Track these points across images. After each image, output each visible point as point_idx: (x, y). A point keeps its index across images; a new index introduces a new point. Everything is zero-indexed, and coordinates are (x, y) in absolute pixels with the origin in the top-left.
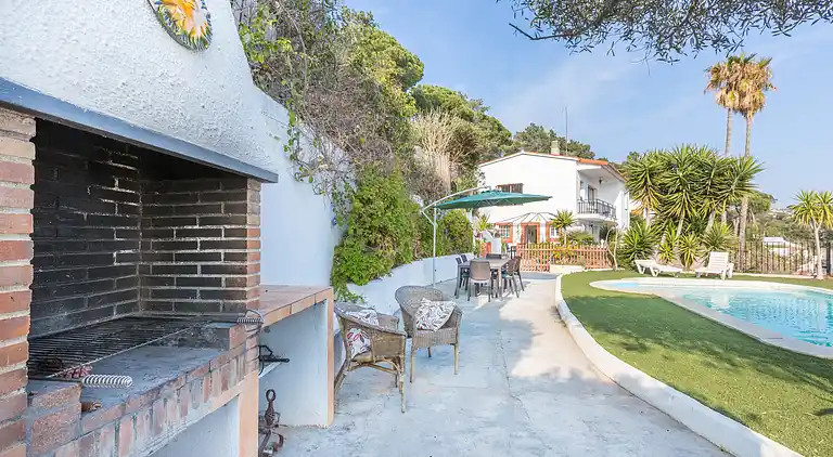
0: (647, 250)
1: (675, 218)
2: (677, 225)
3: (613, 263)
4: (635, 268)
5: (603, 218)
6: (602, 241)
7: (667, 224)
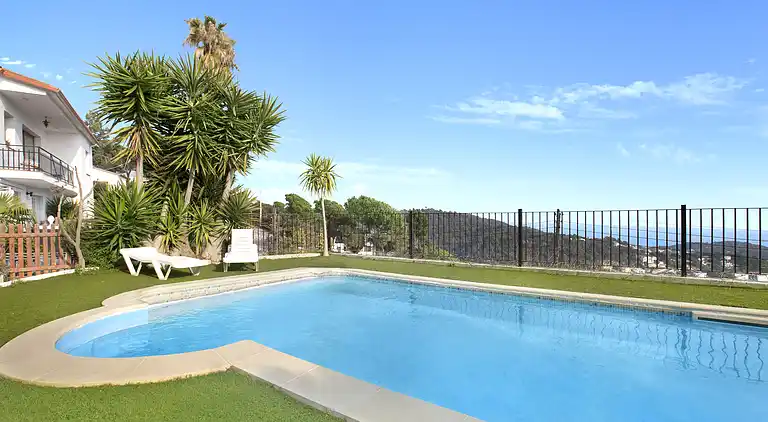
0: (139, 229)
1: (183, 175)
2: (184, 187)
3: (75, 258)
4: (121, 265)
5: (52, 180)
6: (51, 219)
7: (170, 185)
